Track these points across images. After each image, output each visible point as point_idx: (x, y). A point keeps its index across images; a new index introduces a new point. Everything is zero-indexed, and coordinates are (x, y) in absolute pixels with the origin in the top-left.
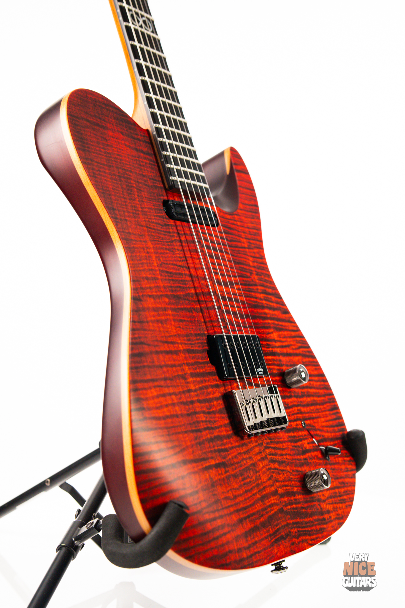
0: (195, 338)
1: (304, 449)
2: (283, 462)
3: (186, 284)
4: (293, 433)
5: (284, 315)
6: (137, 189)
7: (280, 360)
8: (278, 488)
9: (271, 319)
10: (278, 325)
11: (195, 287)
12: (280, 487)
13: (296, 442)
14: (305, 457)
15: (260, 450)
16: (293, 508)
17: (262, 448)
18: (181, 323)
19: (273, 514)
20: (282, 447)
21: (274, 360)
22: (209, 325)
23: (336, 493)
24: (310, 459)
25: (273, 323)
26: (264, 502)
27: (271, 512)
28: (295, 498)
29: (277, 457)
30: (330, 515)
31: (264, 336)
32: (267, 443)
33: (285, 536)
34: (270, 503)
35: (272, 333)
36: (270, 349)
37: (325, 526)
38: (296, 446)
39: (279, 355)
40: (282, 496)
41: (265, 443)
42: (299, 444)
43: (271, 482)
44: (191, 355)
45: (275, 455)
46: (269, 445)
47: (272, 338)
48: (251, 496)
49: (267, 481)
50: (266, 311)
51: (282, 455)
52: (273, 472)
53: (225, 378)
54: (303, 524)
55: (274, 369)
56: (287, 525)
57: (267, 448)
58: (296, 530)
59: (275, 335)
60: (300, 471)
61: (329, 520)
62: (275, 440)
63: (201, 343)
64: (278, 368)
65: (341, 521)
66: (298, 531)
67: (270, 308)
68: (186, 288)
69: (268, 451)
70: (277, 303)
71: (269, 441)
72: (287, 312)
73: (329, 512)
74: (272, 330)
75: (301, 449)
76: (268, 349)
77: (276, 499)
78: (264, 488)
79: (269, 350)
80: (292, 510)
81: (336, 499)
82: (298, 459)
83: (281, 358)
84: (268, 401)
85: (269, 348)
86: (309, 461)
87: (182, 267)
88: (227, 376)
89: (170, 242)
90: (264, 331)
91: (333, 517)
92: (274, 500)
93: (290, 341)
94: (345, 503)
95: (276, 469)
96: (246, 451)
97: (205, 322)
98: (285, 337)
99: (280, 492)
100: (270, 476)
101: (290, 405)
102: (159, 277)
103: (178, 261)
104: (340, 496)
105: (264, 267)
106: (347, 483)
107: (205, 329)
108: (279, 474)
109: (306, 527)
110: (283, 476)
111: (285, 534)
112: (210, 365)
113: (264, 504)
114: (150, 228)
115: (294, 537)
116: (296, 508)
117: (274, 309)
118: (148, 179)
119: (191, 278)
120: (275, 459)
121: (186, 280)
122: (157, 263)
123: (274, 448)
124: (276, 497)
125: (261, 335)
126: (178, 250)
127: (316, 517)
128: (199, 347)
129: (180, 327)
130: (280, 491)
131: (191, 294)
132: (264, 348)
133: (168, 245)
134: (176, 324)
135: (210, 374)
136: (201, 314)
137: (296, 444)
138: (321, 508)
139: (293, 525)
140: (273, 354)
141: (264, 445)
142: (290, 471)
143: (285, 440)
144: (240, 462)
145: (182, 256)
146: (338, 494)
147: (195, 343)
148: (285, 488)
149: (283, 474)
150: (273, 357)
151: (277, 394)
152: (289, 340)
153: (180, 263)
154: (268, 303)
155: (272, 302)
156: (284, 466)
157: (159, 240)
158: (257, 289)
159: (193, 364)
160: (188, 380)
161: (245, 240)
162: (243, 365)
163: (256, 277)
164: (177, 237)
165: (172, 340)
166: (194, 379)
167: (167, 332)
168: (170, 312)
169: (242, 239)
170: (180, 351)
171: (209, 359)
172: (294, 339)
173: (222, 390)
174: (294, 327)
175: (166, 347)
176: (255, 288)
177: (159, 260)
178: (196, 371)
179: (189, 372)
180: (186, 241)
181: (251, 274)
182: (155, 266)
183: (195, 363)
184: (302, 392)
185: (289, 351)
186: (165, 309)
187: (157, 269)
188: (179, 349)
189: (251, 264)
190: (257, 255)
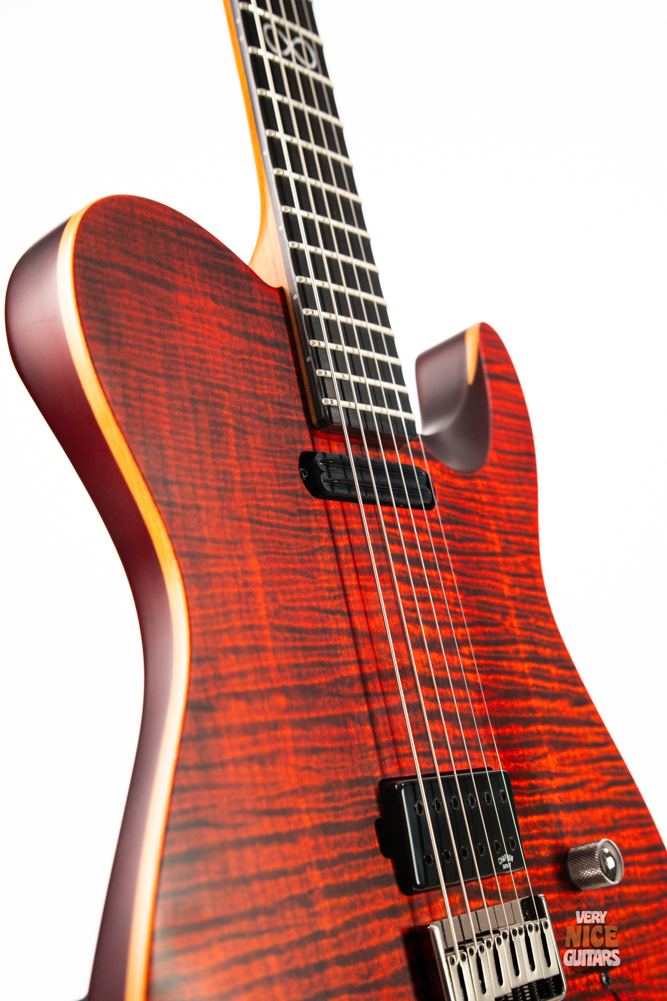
0: (346, 792)
3: (337, 656)
5: (577, 709)
6: (236, 429)
7: (559, 823)
9: (544, 721)
10: (561, 734)
11: (360, 662)
18: (314, 758)
21: (543, 824)
22: (387, 753)
25: (549, 732)
35: (545, 756)
36: (538, 797)
39: (557, 809)
44: (331, 839)
47: (543, 769)
50: (535, 703)
53: (414, 889)
55: (543, 846)
59: (551, 762)
63: (363, 803)
64: (553, 842)
67: (544, 695)
68: (338, 664)
70: (562, 680)
72: (584, 700)
74: (546, 749)
76: (531, 799)
79: (534, 801)
83: (564, 817)
84: (519, 941)
85: (533, 795)
87: (333, 613)
88: (418, 883)
89: (307, 553)
90: (526, 752)
93: (587, 772)
97: (378, 747)
98: (575, 763)
102: (269, 644)
103: (324, 598)
105: (536, 597)
107: (376, 765)
112: (381, 857)
114: (259, 523)
117: (554, 696)
118: (269, 405)
119: (352, 640)
121: (340, 645)
122: (267, 609)
125: (517, 764)
126: (327, 572)
128: (356, 813)
129: (309, 768)
131: (347, 681)
132: (522, 797)
133: (303, 562)
134: (302, 762)
135: (379, 881)
136: (368, 727)
140: (544, 809)
145: (335, 585)
147: (347, 806)
150: (542, 817)
151: (543, 920)
152: (584, 768)
153: (329, 605)
154: (540, 683)
155: (550, 680)
157: (280, 551)
158: (517, 652)
159: (333, 862)
160: (317, 908)
161: (495, 536)
162: (463, 853)
163: (515, 623)
164: (326, 540)
165: (285, 806)
166: (334, 901)
167: (273, 784)
168: (288, 732)
169: (489, 535)
170: (302, 832)
171: (380, 843)
172: (596, 765)
173: (406, 921)
174: (598, 734)
175: (267, 826)
176: (511, 648)
177: (274, 600)
178: (340, 880)
179: (321, 884)
180: (349, 549)
181: (505, 615)
182: (261, 618)
183: (343, 858)
184: (606, 898)
185: (583, 796)
186: (275, 725)
187: (265, 622)
188: (301, 827)
189: (506, 591)
190: (524, 570)
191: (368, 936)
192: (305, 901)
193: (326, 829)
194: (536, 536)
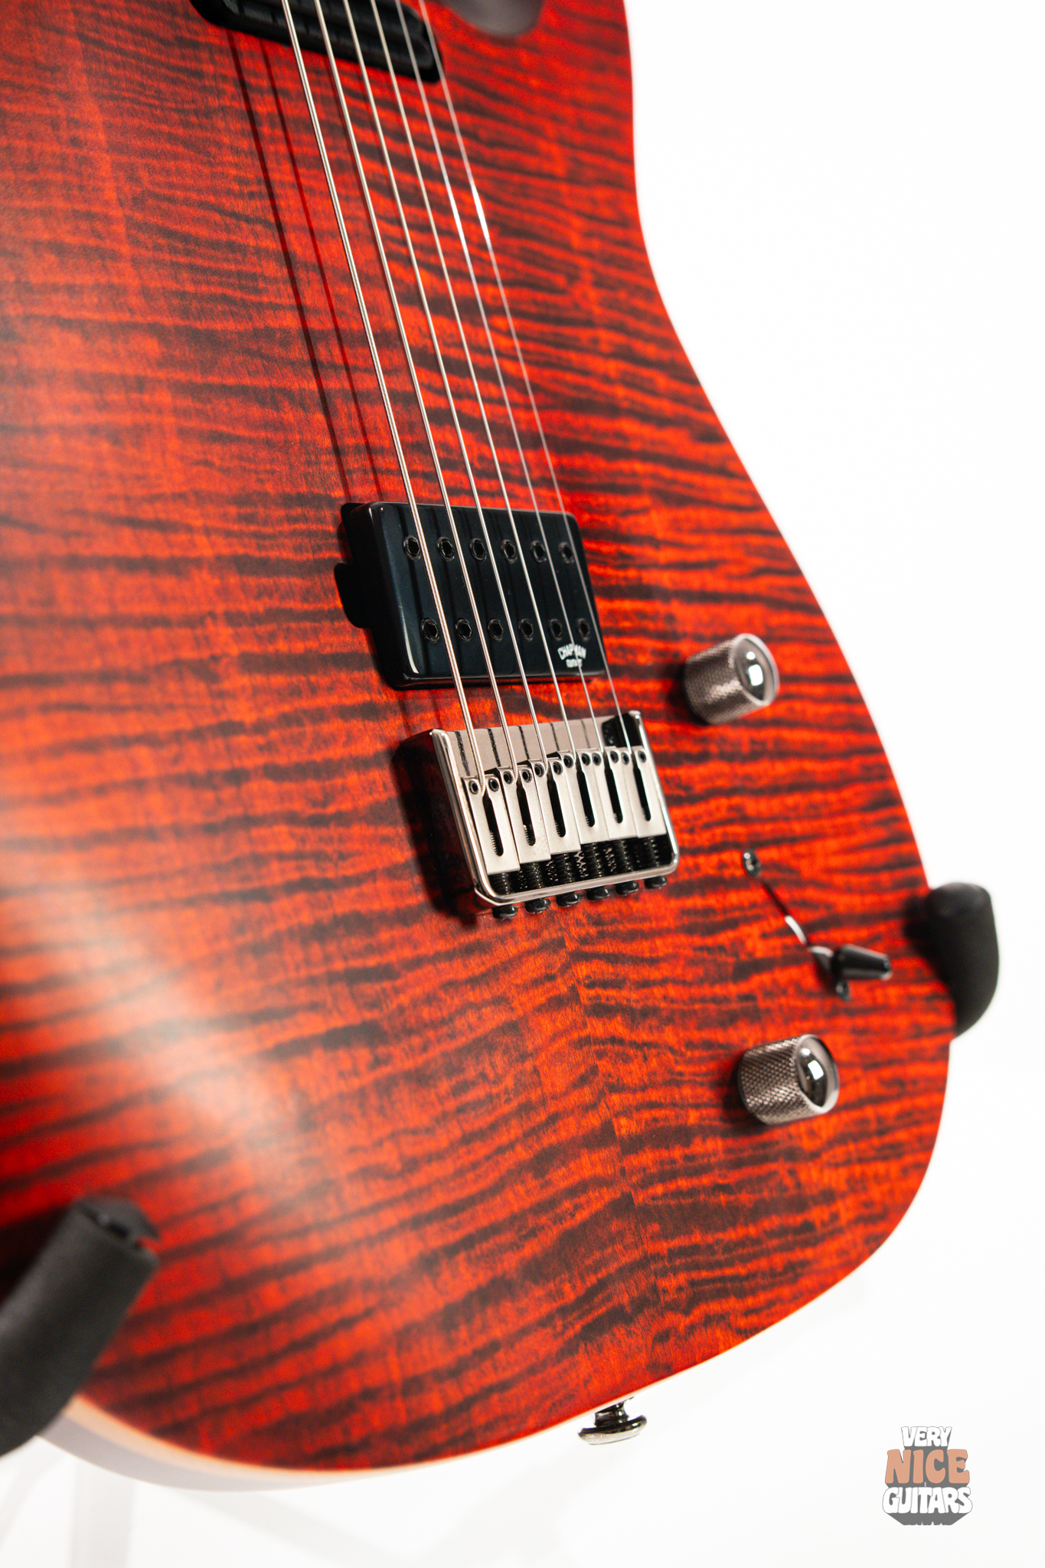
0: (280, 513)
1: (743, 957)
2: (646, 1013)
3: (258, 291)
4: (703, 895)
5: (702, 448)
7: (671, 618)
8: (617, 1115)
9: (645, 457)
10: (674, 482)
11: (300, 308)
12: (626, 1112)
13: (712, 930)
14: (744, 987)
15: (549, 966)
16: (679, 1193)
17: (558, 960)
18: (217, 448)
19: (584, 1225)
20: (647, 955)
21: (641, 615)
22: (353, 462)
23: (864, 1121)
24: (768, 994)
25: (655, 476)
26: (547, 1177)
27: (573, 1216)
28: (687, 1151)
29: (625, 993)
30: (834, 1209)
31: (609, 520)
32: (584, 941)
33: (628, 1310)
34: (577, 1178)
35: (645, 511)
36: (632, 573)
37: (809, 1253)
38: (708, 949)
39: (666, 595)
40: (633, 1145)
41: (572, 939)
42: (725, 937)
43: (587, 1094)
44: (252, 581)
45: (617, 984)
46: (594, 944)
47: (644, 531)
48: (488, 1158)
49: (566, 1093)
50: (628, 426)
51: (645, 984)
52: (600, 1055)
53: (407, 678)
54: (714, 1253)
55: (641, 650)
56: (643, 1263)
57: (579, 957)
58: (682, 1278)
59: (656, 522)
60: (721, 1046)
61: (831, 1227)
62: (621, 927)
63: (310, 534)
64: (660, 645)
65: (879, 1228)
66: (692, 1283)
67: (645, 416)
68: (260, 307)
69: (583, 970)
70: (677, 399)
71: (593, 930)
72: (714, 435)
73: (829, 1196)
74: (645, 501)
75: (731, 960)
76: (621, 574)
77: (604, 1162)
78: (553, 1118)
79: (626, 578)
80: (673, 1202)
81: (863, 1145)
82: (715, 1000)
83: (677, 608)
84: (595, 776)
85: (624, 567)
86: (762, 1004)
87: (248, 220)
88: (415, 670)
89: (196, 113)
90: (612, 501)
91: (845, 1216)
92: (593, 1165)
93: (719, 547)
94: (900, 1156)
95: (614, 1040)
96: (484, 975)
97: (337, 451)
98: (699, 530)
99: (624, 1131)
100: (582, 1070)
101: (698, 788)
102: (125, 249)
103: (229, 192)
104: (881, 1133)
106: (914, 1082)
107: (335, 478)
108: (627, 1059)
109: (730, 1263)
110: (644, 1069)
111: (632, 1302)
112: (347, 623)
113: (547, 1184)
115: (672, 1307)
116: (692, 1192)
117: (662, 421)
119: (285, 271)
120: (613, 1002)
121: (262, 275)
122: (119, 191)
123: (613, 959)
124: (604, 1153)
125: (596, 517)
126: (236, 152)
127: (774, 1222)
128: (298, 549)
129: (207, 463)
130: (625, 1126)
131: (278, 335)
132: (605, 567)
133: (186, 125)
134: (193, 450)
135: (340, 661)
136: (320, 417)
137: (709, 941)
138: (799, 1185)
139: (670, 1260)
140: (644, 592)
141: (571, 946)
142: (676, 1047)
143: (666, 924)
144: (451, 1020)
145: (250, 176)
146: (873, 1126)
147: (281, 534)
148: (646, 1115)
149: (645, 1058)
150: (640, 605)
151: (637, 749)
152: (715, 540)
153: (240, 206)
154: (639, 397)
155: (654, 393)
156: (651, 1028)
157: (142, 99)
158: (596, 341)
159: (256, 619)
160: (226, 685)
161: (555, 149)
162: (495, 631)
163: (593, 294)
164: (233, 98)
165: (162, 516)
166: (259, 679)
167: (139, 478)
168: (165, 398)
169: (543, 145)
170: (198, 562)
171: (343, 602)
172: (738, 539)
173: (394, 729)
174: (741, 492)
175: (128, 543)
176: (585, 335)
177: (134, 179)
178: (271, 649)
179: (234, 650)
180: (278, 120)
181: (573, 278)
182: (107, 203)
183: (272, 615)
184: (753, 742)
185: (713, 582)
186: (141, 384)
187: (117, 213)
188: (192, 554)
189: (576, 240)
190: (606, 212)
191: (326, 741)
192: (206, 670)
193: (242, 565)
194: (628, 160)
